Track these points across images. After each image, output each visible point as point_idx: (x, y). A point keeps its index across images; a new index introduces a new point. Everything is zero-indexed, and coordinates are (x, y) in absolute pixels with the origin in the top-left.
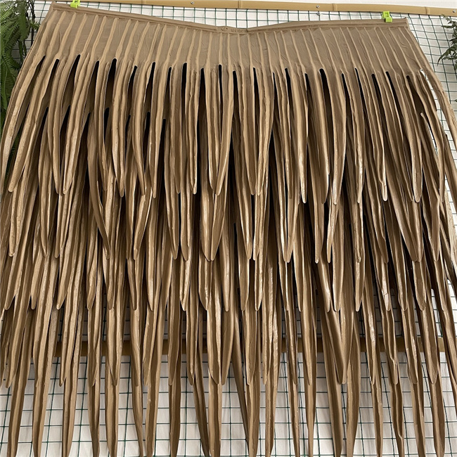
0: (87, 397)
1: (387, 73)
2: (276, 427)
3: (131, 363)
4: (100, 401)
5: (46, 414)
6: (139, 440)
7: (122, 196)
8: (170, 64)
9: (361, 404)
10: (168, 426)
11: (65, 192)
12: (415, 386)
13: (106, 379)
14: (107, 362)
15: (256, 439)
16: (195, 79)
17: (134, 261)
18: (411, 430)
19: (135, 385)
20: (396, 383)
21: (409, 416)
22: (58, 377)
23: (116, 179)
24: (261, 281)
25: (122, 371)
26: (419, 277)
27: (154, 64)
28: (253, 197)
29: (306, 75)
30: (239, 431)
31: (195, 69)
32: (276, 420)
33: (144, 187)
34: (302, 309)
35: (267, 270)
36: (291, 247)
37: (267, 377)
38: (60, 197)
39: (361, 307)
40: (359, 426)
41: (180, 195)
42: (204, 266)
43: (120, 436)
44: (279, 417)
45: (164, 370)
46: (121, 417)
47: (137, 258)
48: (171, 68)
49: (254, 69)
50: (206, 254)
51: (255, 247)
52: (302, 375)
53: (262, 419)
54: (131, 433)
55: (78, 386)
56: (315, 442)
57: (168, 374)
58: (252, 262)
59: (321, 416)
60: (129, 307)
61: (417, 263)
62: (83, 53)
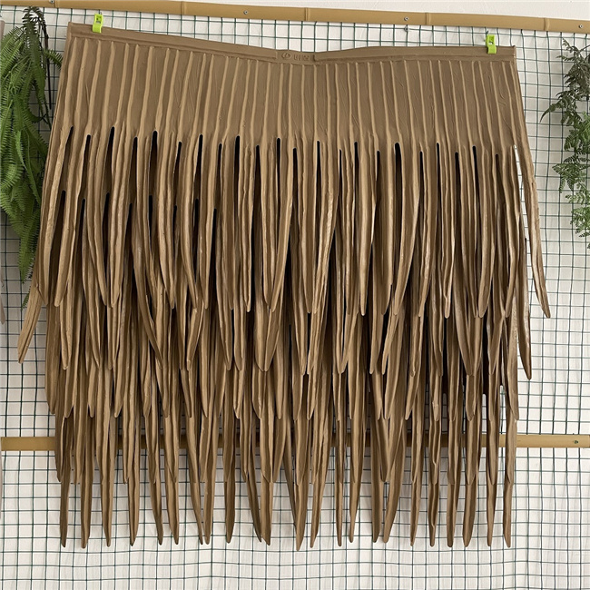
0: (149, 486)
1: (474, 148)
2: (322, 513)
3: (187, 455)
4: (161, 489)
5: (113, 501)
6: (197, 522)
7: (172, 307)
8: (220, 139)
9: (402, 494)
10: (223, 512)
11: (113, 305)
12: (452, 486)
13: (166, 482)
14: (165, 455)
15: (304, 523)
16: (249, 165)
17: (187, 372)
18: (444, 518)
19: (192, 481)
20: (435, 483)
21: (444, 505)
22: (120, 467)
23: (166, 289)
24: (314, 389)
25: (179, 462)
26: (471, 389)
27: (201, 137)
28: (309, 316)
29: (378, 152)
30: (288, 516)
31: (250, 145)
32: (322, 507)
33: (195, 298)
34: (353, 417)
35: (321, 377)
36: (346, 357)
37: (315, 478)
38: (108, 309)
39: (411, 416)
40: (397, 512)
41: (233, 311)
42: (257, 377)
43: (181, 519)
44: (325, 504)
45: (219, 462)
46: (181, 503)
47: (190, 369)
48: (221, 145)
49: (318, 143)
50: (260, 365)
51: (309, 362)
52: (349, 468)
53: (310, 506)
54: (190, 517)
55: (140, 476)
56: (357, 525)
57: (222, 466)
58: (306, 376)
59: (363, 503)
60: (184, 415)
61: (472, 377)
62: (117, 122)
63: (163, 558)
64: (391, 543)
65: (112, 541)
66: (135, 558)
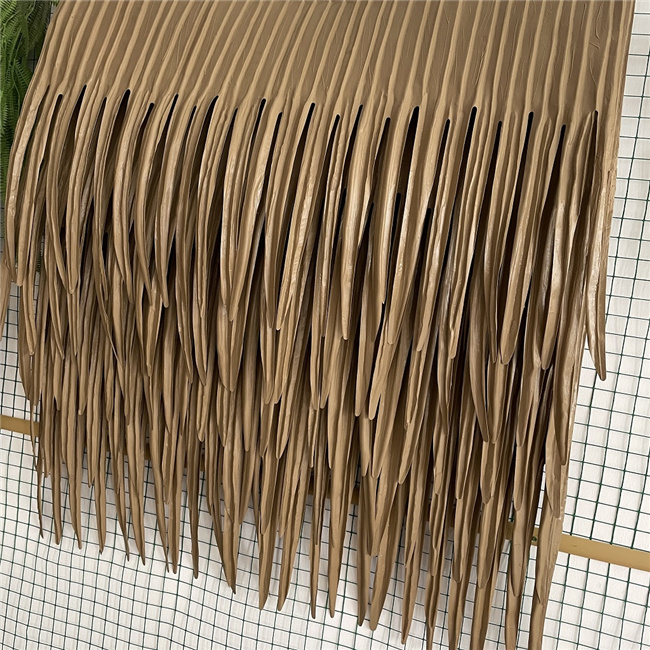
4: (125, 500)
14: (128, 464)
27: (177, 97)
29: (388, 120)
31: (229, 108)
48: (195, 108)
50: (225, 383)
62: (91, 80)
63: (129, 576)
64: (380, 633)
65: (84, 544)
66: (104, 568)
